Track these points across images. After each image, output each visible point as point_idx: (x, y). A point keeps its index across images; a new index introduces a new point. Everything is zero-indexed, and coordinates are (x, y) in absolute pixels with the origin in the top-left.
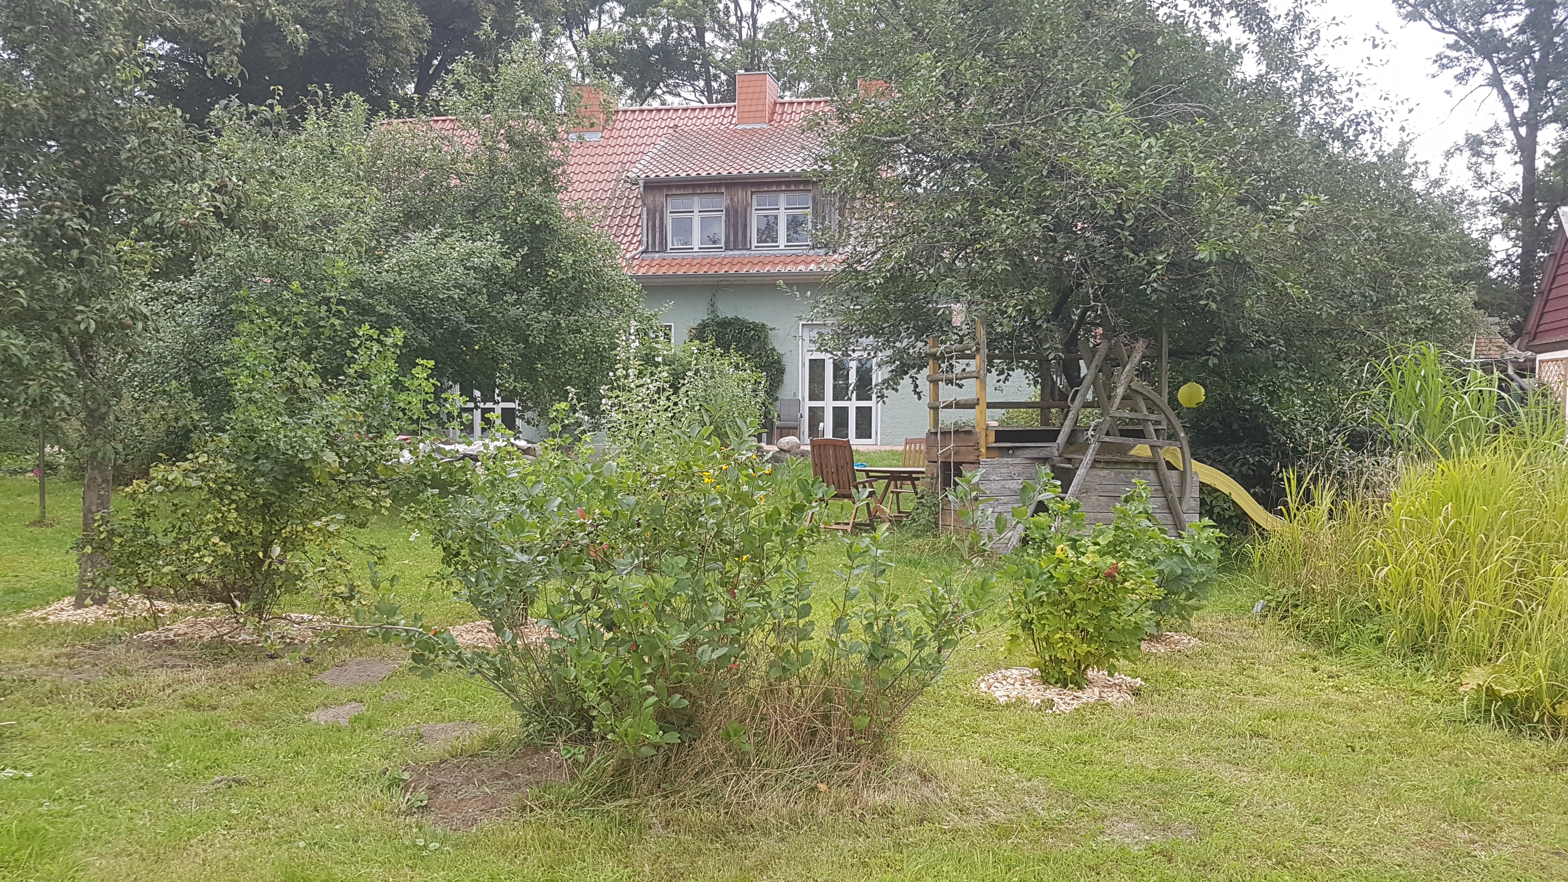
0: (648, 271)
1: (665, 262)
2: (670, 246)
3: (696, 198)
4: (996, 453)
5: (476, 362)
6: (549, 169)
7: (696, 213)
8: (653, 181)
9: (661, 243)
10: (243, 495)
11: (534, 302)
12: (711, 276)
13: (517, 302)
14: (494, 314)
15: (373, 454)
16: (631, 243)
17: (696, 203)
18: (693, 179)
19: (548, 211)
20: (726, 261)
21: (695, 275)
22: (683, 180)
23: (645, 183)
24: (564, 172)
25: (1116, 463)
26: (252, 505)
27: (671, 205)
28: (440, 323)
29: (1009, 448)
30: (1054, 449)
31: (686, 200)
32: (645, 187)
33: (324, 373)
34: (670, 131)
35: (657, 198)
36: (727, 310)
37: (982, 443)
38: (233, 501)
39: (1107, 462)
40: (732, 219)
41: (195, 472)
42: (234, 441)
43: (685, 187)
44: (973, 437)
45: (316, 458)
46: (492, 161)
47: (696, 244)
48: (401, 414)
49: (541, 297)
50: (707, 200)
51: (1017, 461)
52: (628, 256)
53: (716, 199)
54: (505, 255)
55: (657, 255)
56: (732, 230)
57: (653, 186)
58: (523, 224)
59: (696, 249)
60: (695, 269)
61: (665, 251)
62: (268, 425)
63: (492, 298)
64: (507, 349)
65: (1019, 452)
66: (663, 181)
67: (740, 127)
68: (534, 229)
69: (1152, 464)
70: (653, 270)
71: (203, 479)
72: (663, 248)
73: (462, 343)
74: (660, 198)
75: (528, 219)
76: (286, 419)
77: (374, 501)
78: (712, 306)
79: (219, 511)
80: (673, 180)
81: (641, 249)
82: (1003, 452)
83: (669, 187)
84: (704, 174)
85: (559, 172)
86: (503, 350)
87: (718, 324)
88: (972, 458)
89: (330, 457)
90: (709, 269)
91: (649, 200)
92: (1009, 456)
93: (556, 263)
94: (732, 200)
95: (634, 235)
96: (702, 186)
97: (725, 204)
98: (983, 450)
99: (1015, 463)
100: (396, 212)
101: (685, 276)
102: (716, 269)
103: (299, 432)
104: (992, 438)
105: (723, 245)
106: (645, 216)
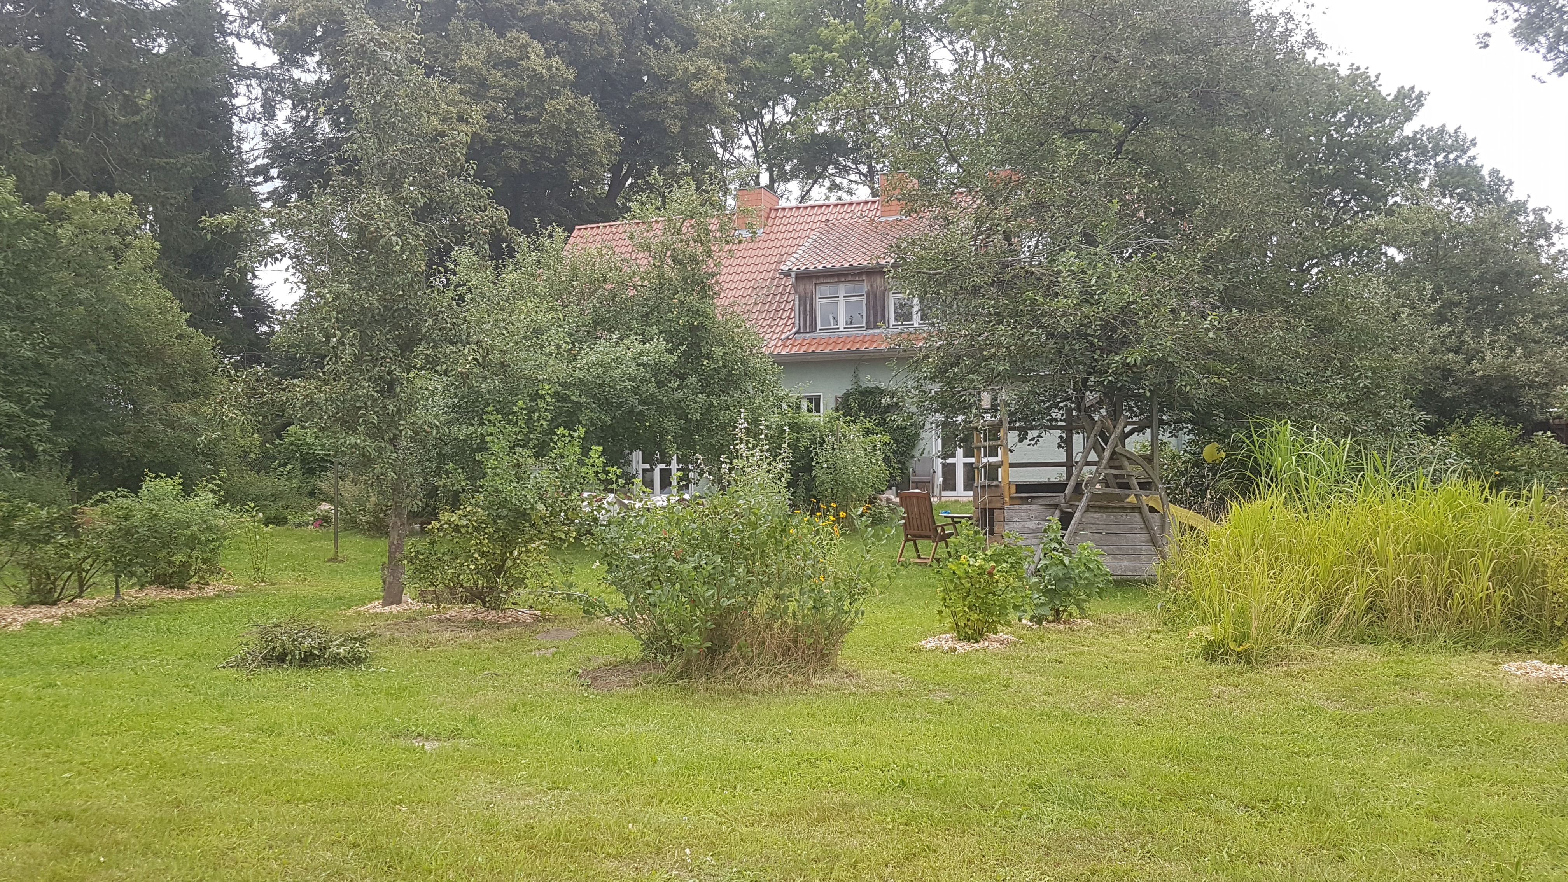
0: (799, 349)
1: (815, 341)
2: (819, 327)
3: (841, 285)
4: (1019, 502)
5: (647, 435)
6: (705, 280)
7: (841, 298)
8: (803, 273)
9: (811, 325)
10: (491, 530)
11: (692, 387)
12: (853, 352)
13: (680, 388)
14: (660, 397)
15: (566, 505)
16: (786, 325)
17: (841, 289)
18: (838, 270)
19: (704, 315)
20: (867, 338)
21: (840, 352)
22: (829, 270)
23: (797, 274)
24: (717, 282)
25: (1107, 508)
26: (496, 536)
27: (822, 291)
28: (620, 406)
29: (1028, 498)
30: (1060, 498)
31: (832, 287)
32: (797, 278)
33: (537, 456)
34: (822, 225)
35: (807, 287)
36: (869, 380)
37: (1006, 494)
38: (486, 533)
39: (1100, 508)
40: (872, 303)
41: (465, 516)
42: (486, 498)
43: (831, 276)
44: (1000, 490)
45: (533, 508)
46: (661, 276)
47: (842, 325)
48: (582, 481)
49: (698, 383)
50: (850, 286)
51: (1034, 507)
52: (783, 336)
53: (858, 285)
54: (669, 352)
55: (808, 335)
56: (872, 312)
57: (803, 277)
58: (684, 326)
59: (842, 329)
60: (839, 347)
61: (815, 331)
62: (506, 488)
63: (660, 384)
64: (671, 424)
65: (1036, 501)
66: (812, 272)
67: (883, 219)
68: (693, 329)
69: (1138, 509)
70: (804, 349)
71: (469, 520)
72: (813, 329)
73: (636, 420)
74: (810, 287)
75: (688, 321)
76: (515, 485)
77: (566, 534)
78: (855, 377)
79: (479, 539)
80: (820, 271)
81: (794, 330)
82: (1024, 500)
83: (818, 277)
84: (847, 265)
85: (713, 281)
86: (667, 425)
87: (861, 393)
88: (999, 505)
89: (540, 506)
90: (852, 346)
91: (801, 288)
92: (1028, 503)
93: (709, 356)
94: (871, 286)
95: (789, 318)
96: (846, 275)
97: (865, 290)
98: (1007, 499)
99: (1034, 508)
100: (587, 318)
101: (831, 353)
102: (858, 346)
103: (523, 492)
104: (1014, 489)
105: (864, 325)
106: (797, 303)
